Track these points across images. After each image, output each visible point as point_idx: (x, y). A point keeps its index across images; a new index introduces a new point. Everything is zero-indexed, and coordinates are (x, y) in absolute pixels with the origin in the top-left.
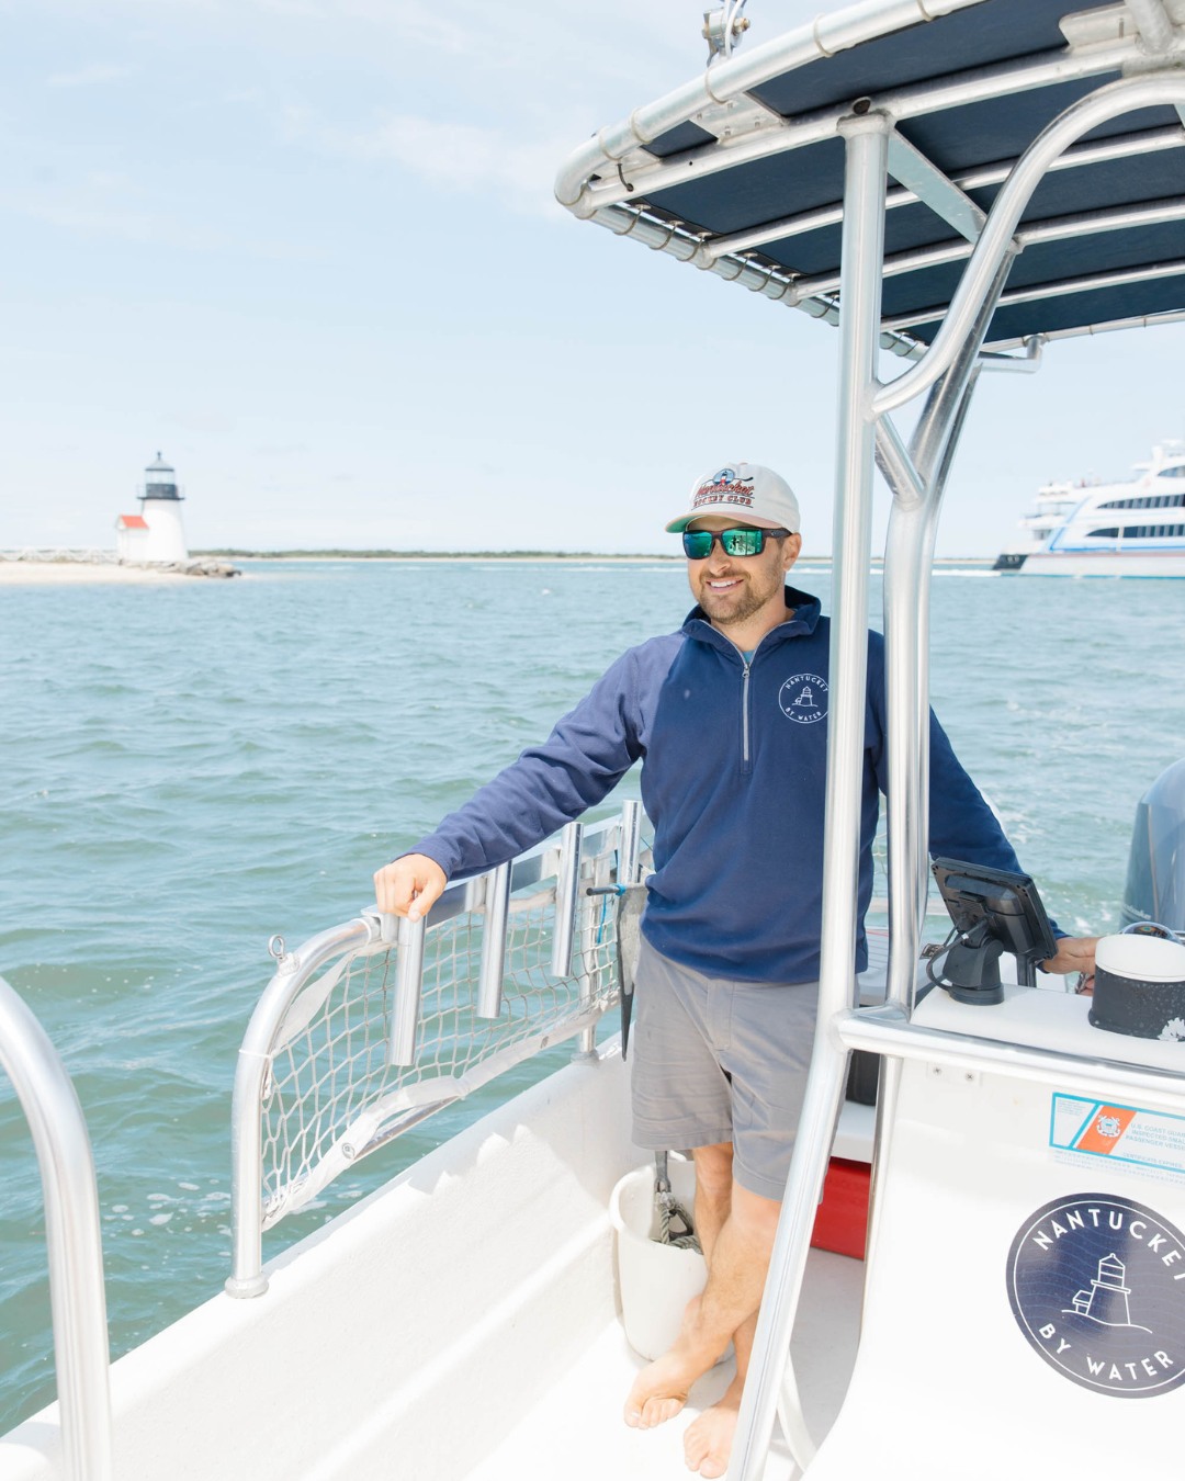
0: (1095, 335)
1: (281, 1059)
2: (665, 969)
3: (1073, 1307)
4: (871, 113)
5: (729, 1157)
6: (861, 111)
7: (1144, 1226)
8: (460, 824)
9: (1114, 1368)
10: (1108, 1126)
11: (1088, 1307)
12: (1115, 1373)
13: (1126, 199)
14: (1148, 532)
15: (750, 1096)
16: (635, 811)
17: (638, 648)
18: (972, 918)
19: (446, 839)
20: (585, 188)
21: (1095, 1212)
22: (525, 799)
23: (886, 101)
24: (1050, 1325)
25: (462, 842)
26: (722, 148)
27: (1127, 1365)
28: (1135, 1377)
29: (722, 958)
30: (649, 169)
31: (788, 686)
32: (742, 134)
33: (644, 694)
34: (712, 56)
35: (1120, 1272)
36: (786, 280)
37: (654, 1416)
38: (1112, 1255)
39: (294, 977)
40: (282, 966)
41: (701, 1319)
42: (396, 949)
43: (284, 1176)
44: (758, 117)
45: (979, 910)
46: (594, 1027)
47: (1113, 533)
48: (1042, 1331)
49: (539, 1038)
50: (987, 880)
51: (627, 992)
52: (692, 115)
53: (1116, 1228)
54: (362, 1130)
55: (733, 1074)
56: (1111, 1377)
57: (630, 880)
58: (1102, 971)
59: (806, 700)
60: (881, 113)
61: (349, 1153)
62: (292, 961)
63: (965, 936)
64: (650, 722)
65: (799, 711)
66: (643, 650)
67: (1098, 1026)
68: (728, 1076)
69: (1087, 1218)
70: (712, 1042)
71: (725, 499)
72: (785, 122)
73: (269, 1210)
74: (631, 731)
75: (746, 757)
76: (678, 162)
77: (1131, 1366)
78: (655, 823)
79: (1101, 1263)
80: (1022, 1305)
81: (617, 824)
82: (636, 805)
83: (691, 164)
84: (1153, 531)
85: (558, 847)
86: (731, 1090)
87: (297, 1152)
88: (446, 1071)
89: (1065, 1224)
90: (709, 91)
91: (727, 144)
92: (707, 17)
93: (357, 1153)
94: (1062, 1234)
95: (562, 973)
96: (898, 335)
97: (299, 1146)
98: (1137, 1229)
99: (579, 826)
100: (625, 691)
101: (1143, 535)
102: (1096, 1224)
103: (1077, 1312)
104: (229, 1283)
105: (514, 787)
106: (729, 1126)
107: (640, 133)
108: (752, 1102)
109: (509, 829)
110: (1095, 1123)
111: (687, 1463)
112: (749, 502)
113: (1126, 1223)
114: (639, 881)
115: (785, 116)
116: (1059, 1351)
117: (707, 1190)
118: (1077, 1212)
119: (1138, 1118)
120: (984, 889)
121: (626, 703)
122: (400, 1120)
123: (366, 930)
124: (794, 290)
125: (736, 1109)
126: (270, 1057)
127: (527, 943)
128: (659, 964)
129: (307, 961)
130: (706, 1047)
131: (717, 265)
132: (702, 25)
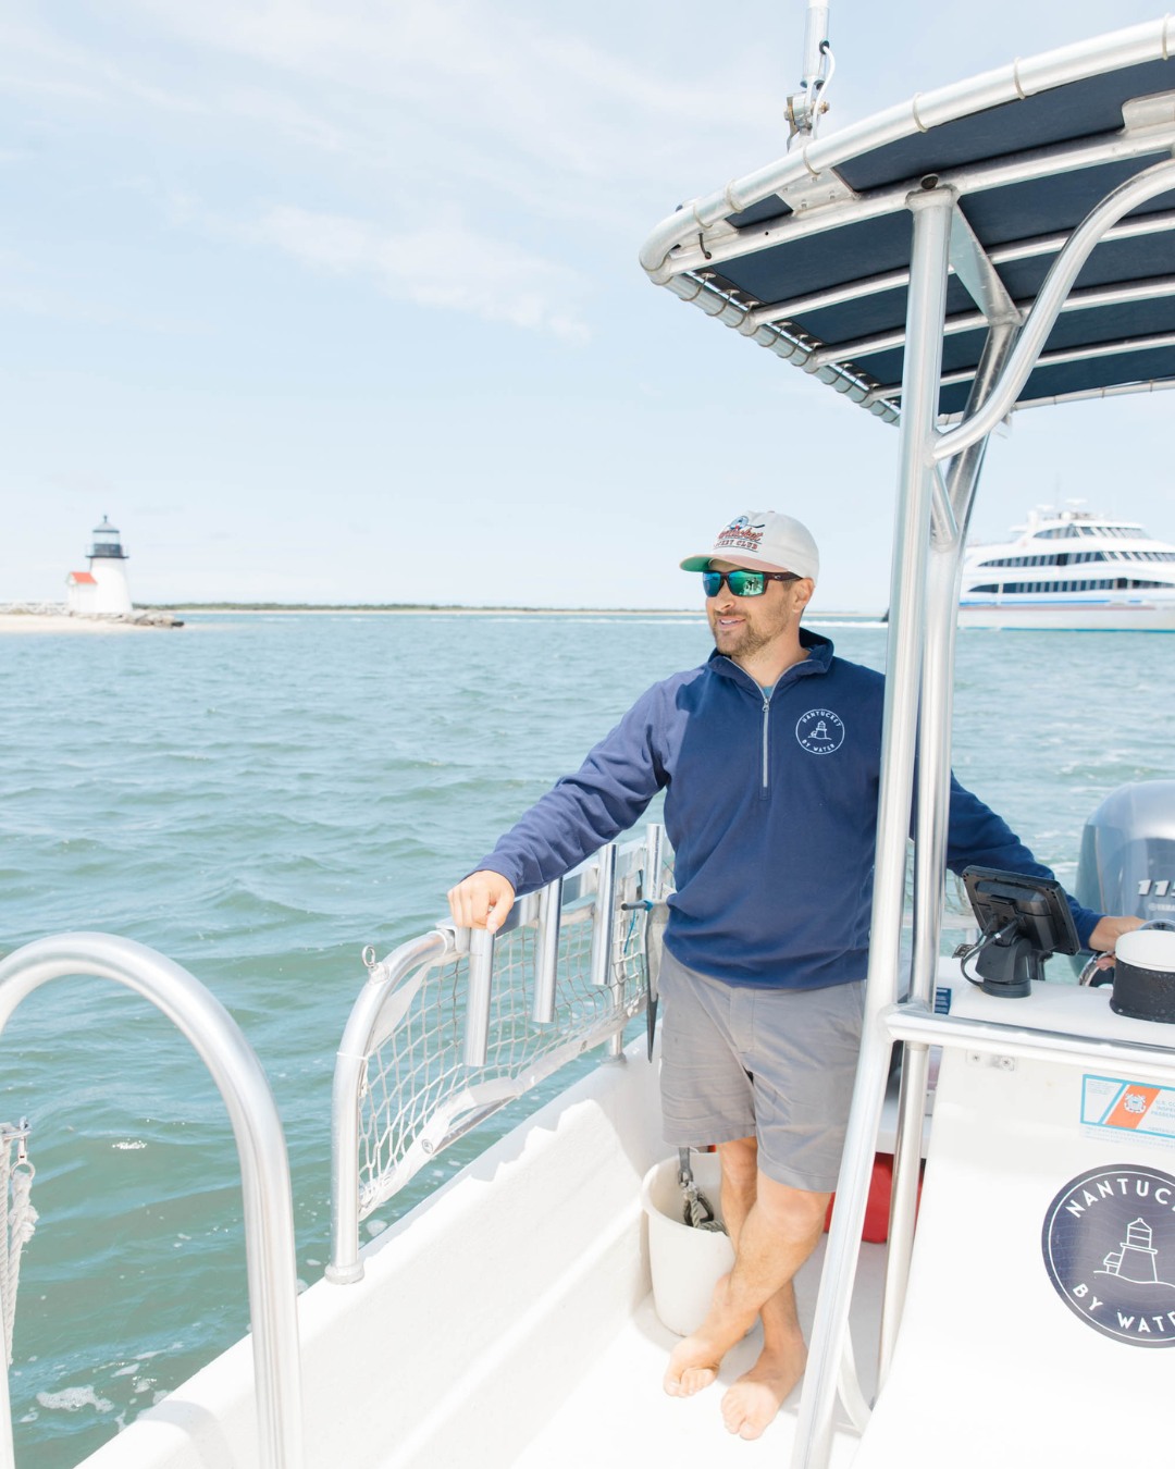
0: (1058, 405)
1: (373, 1061)
2: (688, 979)
3: (1104, 1268)
4: (938, 188)
5: (753, 1151)
6: (929, 186)
7: (1169, 1193)
8: (519, 843)
9: (1143, 1322)
10: (1135, 1103)
11: (1118, 1268)
12: (1143, 1326)
13: (1121, 277)
14: (1026, 588)
15: (772, 1093)
16: (658, 834)
17: (665, 683)
18: (1002, 920)
19: (508, 856)
20: (667, 256)
21: (1123, 1181)
22: (569, 821)
23: (952, 177)
24: (1083, 1285)
25: (522, 857)
26: (796, 220)
27: (1154, 1319)
28: (1162, 1329)
29: (743, 967)
30: (726, 239)
31: (805, 721)
32: (815, 207)
33: (670, 726)
34: (792, 136)
35: (1147, 1235)
36: (809, 349)
37: (692, 1384)
38: (1140, 1220)
39: (385, 985)
40: (373, 974)
41: (730, 1295)
42: (468, 959)
43: (375, 1169)
44: (833, 191)
45: (1010, 912)
46: (622, 1032)
47: (993, 589)
48: (1075, 1291)
49: (578, 1041)
50: (1017, 885)
51: (653, 999)
52: (777, 190)
53: (1142, 1195)
54: (438, 1129)
55: (755, 1073)
56: (1140, 1330)
57: (654, 897)
58: (1124, 964)
59: (820, 734)
60: (946, 187)
61: (429, 1149)
62: (383, 970)
63: (998, 936)
64: (676, 751)
65: (814, 743)
66: (670, 684)
67: (1122, 1014)
68: (750, 1075)
69: (1116, 1187)
70: (735, 1045)
71: (734, 544)
72: (857, 196)
73: (364, 1202)
74: (657, 759)
75: (765, 784)
76: (755, 232)
77: (1158, 1319)
78: (675, 846)
79: (1129, 1227)
80: (1056, 1268)
81: (642, 845)
82: (658, 828)
83: (767, 234)
84: (1031, 587)
85: (596, 866)
86: (754, 1090)
87: (385, 1149)
88: (504, 1073)
89: (1096, 1193)
90: (806, 162)
91: (801, 216)
92: (790, 102)
93: (435, 1148)
94: (1093, 1203)
95: (601, 982)
96: (887, 403)
97: (387, 1141)
98: (1163, 1196)
99: (614, 847)
100: (652, 723)
101: (1021, 591)
102: (1124, 1192)
103: (1107, 1272)
104: (328, 1270)
105: (561, 810)
106: (752, 1121)
107: (735, 202)
108: (775, 1099)
109: (557, 847)
110: (1123, 1100)
111: (726, 1427)
112: (755, 547)
113: (1152, 1190)
114: (661, 898)
115: (857, 191)
116: (1092, 1308)
117: (733, 1182)
118: (1106, 1182)
119: (1162, 1095)
120: (1013, 893)
121: (653, 734)
122: (468, 1118)
123: (443, 941)
124: (815, 358)
125: (758, 1106)
126: (366, 1059)
127: (573, 953)
128: (682, 976)
129: (395, 969)
130: (730, 1051)
131: (759, 333)
132: (784, 107)
